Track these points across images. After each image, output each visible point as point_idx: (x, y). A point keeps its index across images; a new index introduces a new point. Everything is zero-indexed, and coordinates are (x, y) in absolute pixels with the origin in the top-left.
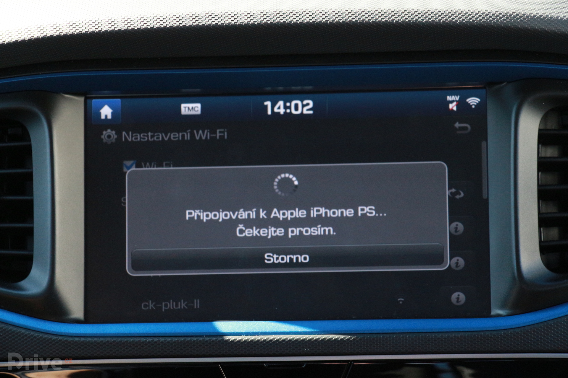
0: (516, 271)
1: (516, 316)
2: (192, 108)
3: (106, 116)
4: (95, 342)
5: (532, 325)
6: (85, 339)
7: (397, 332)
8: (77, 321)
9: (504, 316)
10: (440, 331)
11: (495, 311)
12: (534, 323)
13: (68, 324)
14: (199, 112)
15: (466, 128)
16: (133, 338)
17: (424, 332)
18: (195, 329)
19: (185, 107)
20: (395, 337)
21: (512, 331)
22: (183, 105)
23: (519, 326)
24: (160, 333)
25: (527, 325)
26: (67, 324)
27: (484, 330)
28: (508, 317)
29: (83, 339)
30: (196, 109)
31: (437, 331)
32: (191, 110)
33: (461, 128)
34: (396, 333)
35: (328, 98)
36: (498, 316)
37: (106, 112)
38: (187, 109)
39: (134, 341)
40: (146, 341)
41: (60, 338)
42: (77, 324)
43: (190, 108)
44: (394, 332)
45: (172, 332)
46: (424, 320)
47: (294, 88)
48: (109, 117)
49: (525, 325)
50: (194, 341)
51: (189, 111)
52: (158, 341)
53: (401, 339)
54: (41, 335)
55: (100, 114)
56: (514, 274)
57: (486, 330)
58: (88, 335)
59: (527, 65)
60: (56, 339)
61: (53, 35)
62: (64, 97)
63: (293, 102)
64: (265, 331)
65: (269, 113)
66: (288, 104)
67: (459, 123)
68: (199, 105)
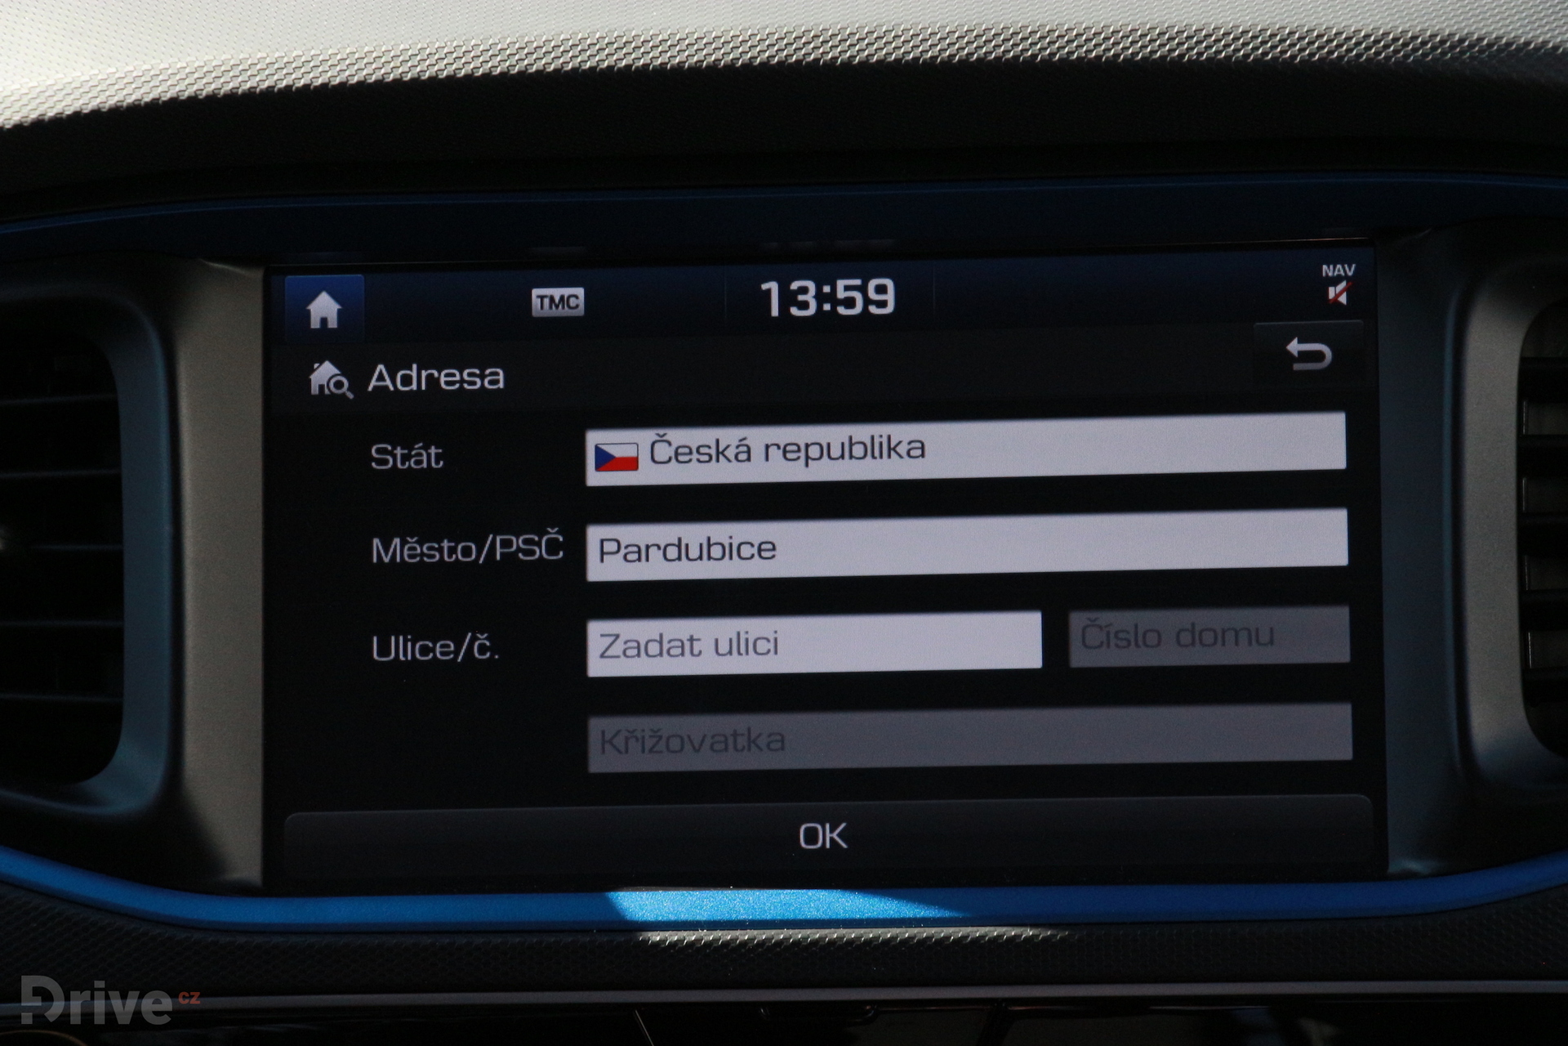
0: (1457, 752)
1: (1456, 877)
2: (562, 298)
3: (324, 321)
4: (293, 946)
5: (1502, 901)
6: (264, 939)
8: (242, 890)
9: (1425, 877)
11: (1400, 863)
12: (1507, 895)
13: (220, 897)
14: (581, 311)
15: (1319, 356)
16: (398, 935)
18: (570, 912)
19: (542, 297)
21: (1447, 918)
22: (536, 292)
23: (1467, 904)
24: (472, 922)
25: (1488, 901)
26: (214, 897)
27: (1369, 915)
28: (1434, 879)
29: (259, 940)
30: (573, 302)
32: (557, 307)
33: (1305, 356)
35: (935, 273)
36: (1408, 876)
37: (324, 309)
38: (547, 301)
39: (401, 945)
40: (431, 944)
41: (196, 934)
42: (242, 898)
43: (557, 300)
45: (505, 919)
47: (842, 244)
48: (333, 323)
49: (1482, 902)
50: (567, 945)
51: (554, 307)
52: (466, 943)
54: (143, 926)
55: (307, 316)
56: (1452, 759)
57: (1374, 915)
58: (271, 929)
59: (1489, 180)
60: (187, 939)
61: (178, 96)
62: (208, 268)
63: (841, 284)
64: (763, 917)
65: (775, 312)
66: (827, 289)
67: (1299, 342)
68: (580, 292)
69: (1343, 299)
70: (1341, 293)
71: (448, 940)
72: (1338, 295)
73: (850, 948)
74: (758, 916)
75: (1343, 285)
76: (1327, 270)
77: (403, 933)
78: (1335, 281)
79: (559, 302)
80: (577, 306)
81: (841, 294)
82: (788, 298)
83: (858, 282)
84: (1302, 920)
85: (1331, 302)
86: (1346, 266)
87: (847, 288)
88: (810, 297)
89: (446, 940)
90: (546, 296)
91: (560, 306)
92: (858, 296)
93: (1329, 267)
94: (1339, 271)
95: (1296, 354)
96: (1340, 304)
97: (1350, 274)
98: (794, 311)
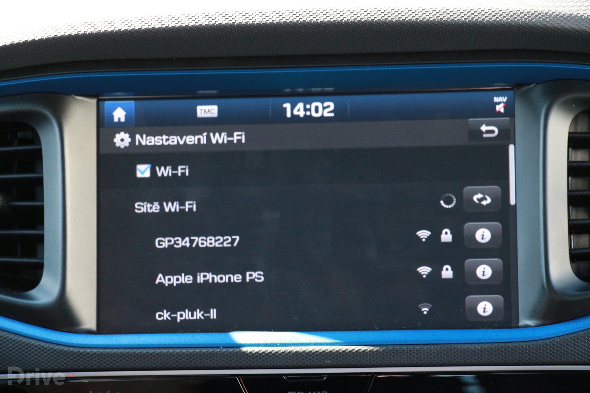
0: (545, 281)
2: (209, 110)
3: (119, 119)
4: (108, 353)
5: (562, 336)
6: (98, 350)
7: (422, 343)
8: (89, 332)
9: (533, 327)
11: (524, 321)
14: (216, 115)
15: (493, 131)
17: (450, 344)
18: (212, 340)
19: (201, 110)
20: (419, 348)
21: (541, 342)
22: (199, 108)
23: (549, 337)
24: (175, 344)
25: (556, 336)
26: (78, 334)
27: (512, 341)
28: (537, 327)
29: (95, 350)
30: (213, 111)
32: (207, 113)
33: (488, 132)
36: (527, 326)
37: (119, 114)
38: (203, 111)
39: (148, 352)
40: (160, 352)
41: (72, 349)
42: (89, 335)
43: (207, 110)
45: (187, 343)
48: (123, 120)
50: (210, 353)
52: (173, 352)
53: (425, 351)
54: (52, 346)
55: (112, 117)
56: (543, 283)
58: (100, 346)
59: (556, 65)
60: (68, 350)
62: (75, 99)
64: (284, 342)
65: (289, 114)
66: (308, 106)
68: (216, 107)
69: (502, 110)
70: (501, 108)
73: (317, 354)
75: (502, 105)
77: (149, 348)
78: (499, 103)
80: (215, 113)
85: (497, 111)
86: (503, 98)
89: (165, 351)
90: (203, 109)
93: (496, 98)
94: (500, 99)
95: (484, 131)
96: (501, 112)
97: (505, 101)
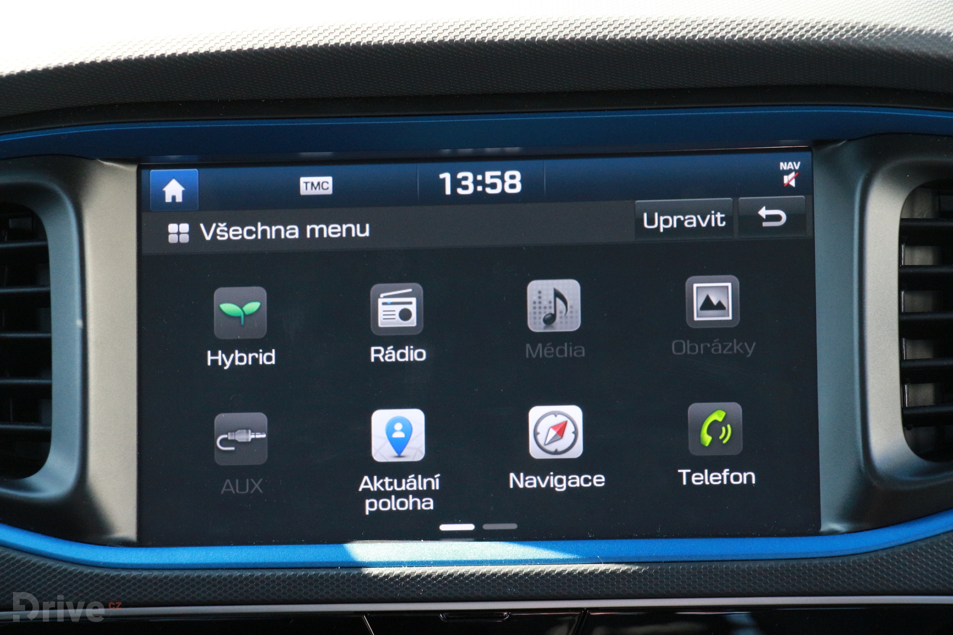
0: (861, 458)
1: (862, 533)
2: (319, 184)
3: (174, 198)
4: (155, 578)
5: (890, 548)
6: (139, 573)
7: (664, 560)
8: (125, 544)
9: (843, 533)
10: (734, 558)
11: (829, 525)
12: (893, 544)
13: (111, 548)
14: (330, 192)
16: (220, 571)
17: (709, 561)
18: (324, 556)
19: (306, 183)
20: (660, 569)
21: (856, 558)
22: (303, 180)
23: (868, 550)
24: (265, 563)
25: (881, 548)
26: (107, 547)
27: (809, 557)
28: (849, 535)
29: (134, 573)
30: (325, 186)
31: (730, 559)
32: (316, 188)
33: (770, 218)
34: (662, 562)
35: (546, 168)
36: (832, 533)
37: (174, 190)
38: (309, 185)
39: (222, 576)
40: (241, 576)
41: (97, 571)
42: (125, 548)
43: (316, 184)
44: (658, 560)
45: (284, 561)
46: (708, 540)
47: (489, 150)
48: (179, 199)
49: (878, 548)
50: (322, 577)
51: (313, 188)
52: (261, 575)
53: (669, 572)
54: (65, 566)
55: (163, 194)
56: (859, 462)
57: (812, 556)
58: (143, 567)
59: (880, 111)
60: (91, 573)
62: (103, 165)
63: (488, 174)
64: (441, 559)
65: (448, 191)
66: (479, 178)
67: (767, 209)
68: (330, 179)
69: (793, 183)
70: (791, 180)
71: (250, 573)
72: (789, 181)
73: (494, 578)
74: (438, 559)
75: (793, 174)
76: (783, 166)
78: (788, 172)
79: (317, 186)
80: (328, 188)
81: (488, 181)
82: (456, 183)
83: (498, 173)
84: (769, 560)
85: (785, 185)
86: (794, 163)
87: (492, 177)
88: (469, 183)
89: (249, 573)
90: (309, 182)
91: (318, 188)
92: (498, 182)
93: (784, 164)
94: (790, 166)
95: (764, 217)
96: (791, 186)
97: (797, 168)
98: (460, 191)
